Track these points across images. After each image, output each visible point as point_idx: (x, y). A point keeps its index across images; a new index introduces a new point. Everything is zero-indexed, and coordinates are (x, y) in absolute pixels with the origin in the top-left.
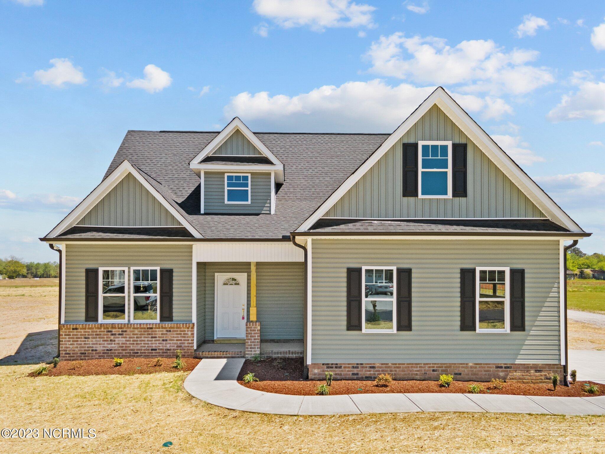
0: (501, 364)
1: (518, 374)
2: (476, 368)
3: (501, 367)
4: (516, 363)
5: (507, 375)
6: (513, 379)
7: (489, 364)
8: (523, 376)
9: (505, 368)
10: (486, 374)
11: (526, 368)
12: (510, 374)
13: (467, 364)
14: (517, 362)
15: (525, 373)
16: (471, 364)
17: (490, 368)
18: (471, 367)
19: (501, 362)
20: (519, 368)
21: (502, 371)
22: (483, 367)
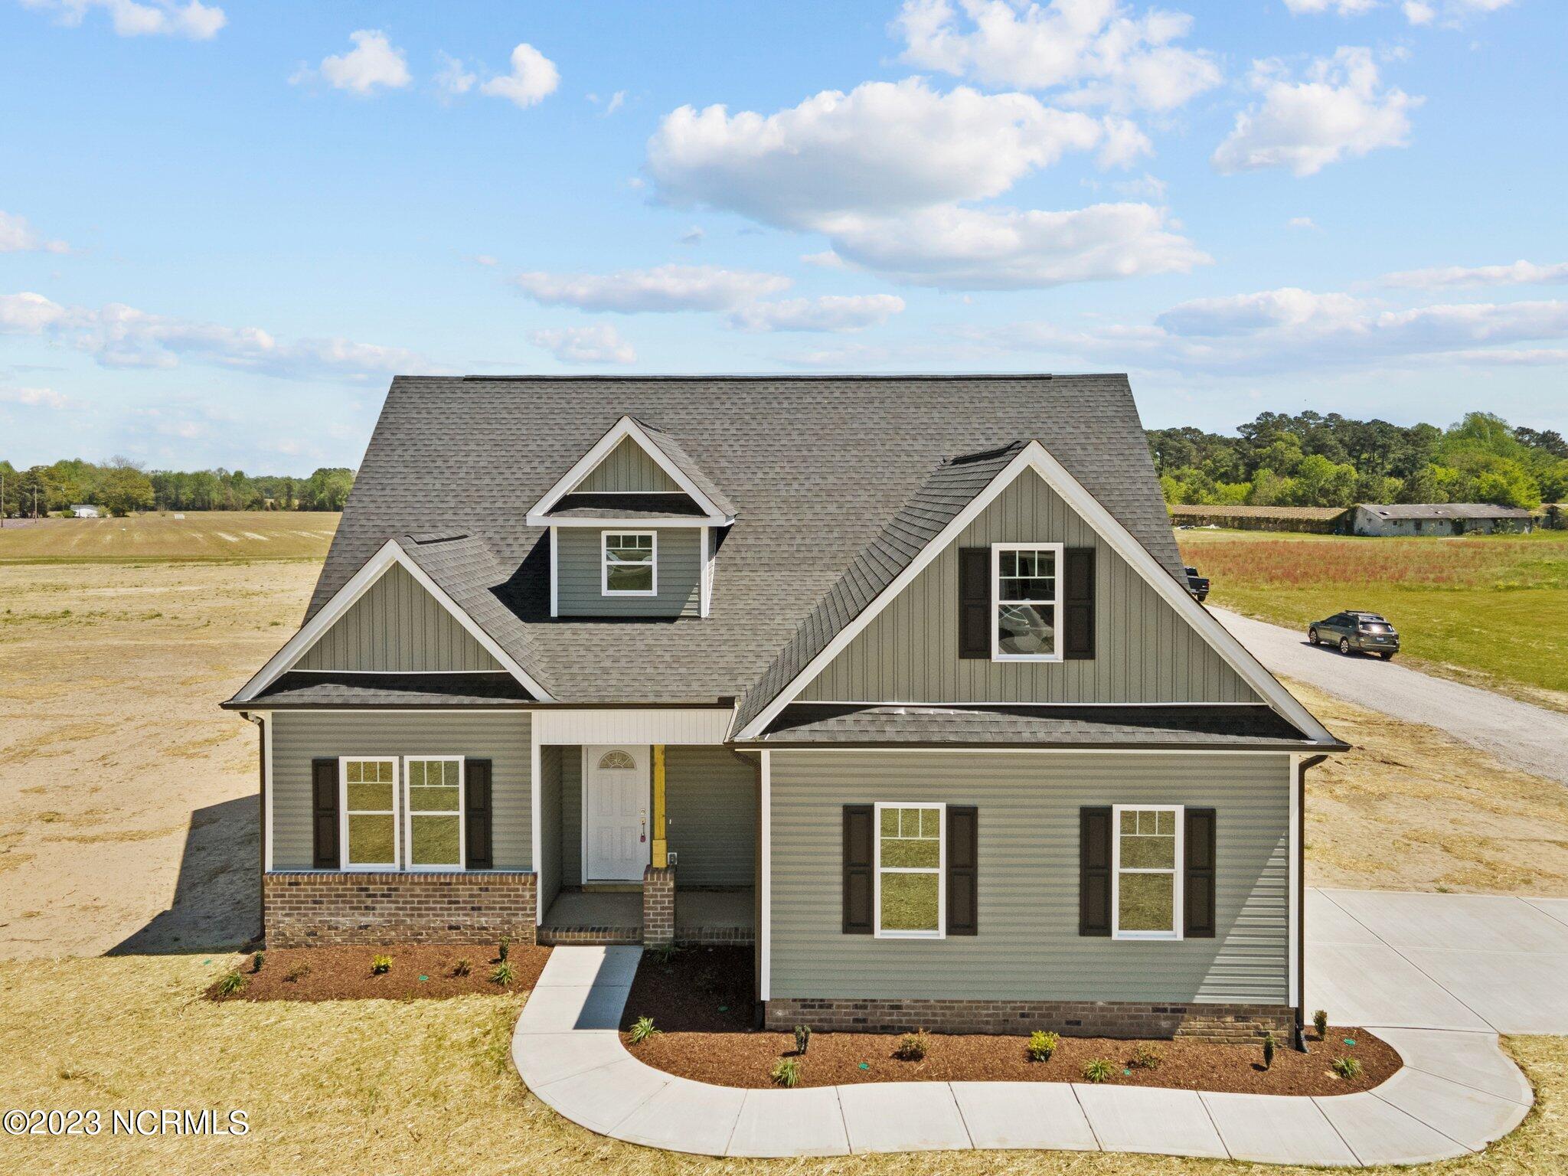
0: (1164, 1004)
1: (1198, 1024)
2: (1112, 1010)
3: (1165, 1010)
4: (1195, 1002)
5: (1176, 1026)
6: (1188, 1034)
7: (1140, 1004)
8: (1209, 1028)
9: (1173, 1011)
10: (1132, 1024)
11: (1218, 1011)
12: (1183, 1024)
13: (1092, 1003)
14: (1198, 1000)
15: (1213, 1021)
16: (1100, 1003)
17: (1141, 1010)
18: (1102, 1009)
19: (1166, 999)
20: (1202, 1011)
21: (1166, 1018)
22: (1125, 1010)
